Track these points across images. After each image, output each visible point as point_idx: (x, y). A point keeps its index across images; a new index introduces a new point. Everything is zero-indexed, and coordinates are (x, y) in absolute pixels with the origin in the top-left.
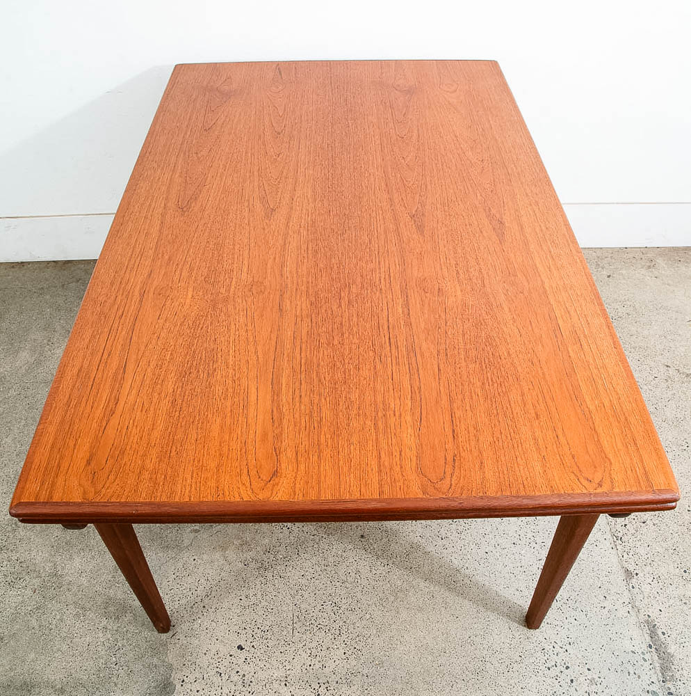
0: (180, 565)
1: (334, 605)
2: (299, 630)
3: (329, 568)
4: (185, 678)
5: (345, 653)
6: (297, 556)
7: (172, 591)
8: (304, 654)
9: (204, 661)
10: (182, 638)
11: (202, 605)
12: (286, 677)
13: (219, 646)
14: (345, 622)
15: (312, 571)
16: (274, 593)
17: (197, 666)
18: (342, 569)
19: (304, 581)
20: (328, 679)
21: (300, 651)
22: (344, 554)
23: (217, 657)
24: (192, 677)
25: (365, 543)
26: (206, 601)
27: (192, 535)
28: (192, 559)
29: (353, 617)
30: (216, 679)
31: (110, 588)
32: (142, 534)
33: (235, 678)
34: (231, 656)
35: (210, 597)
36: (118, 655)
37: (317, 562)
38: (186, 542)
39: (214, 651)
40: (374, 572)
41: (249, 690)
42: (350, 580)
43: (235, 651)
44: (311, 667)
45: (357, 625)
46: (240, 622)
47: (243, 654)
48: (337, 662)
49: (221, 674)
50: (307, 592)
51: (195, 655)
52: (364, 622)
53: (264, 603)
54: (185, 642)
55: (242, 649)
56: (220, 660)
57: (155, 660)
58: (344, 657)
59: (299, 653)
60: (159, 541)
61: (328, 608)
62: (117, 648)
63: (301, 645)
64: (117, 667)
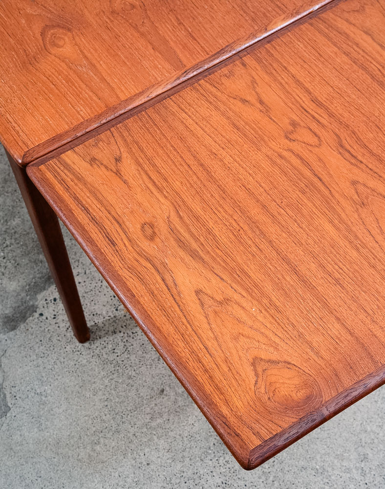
17: (80, 263)
36: (6, 251)
62: (5, 245)
64: (5, 261)
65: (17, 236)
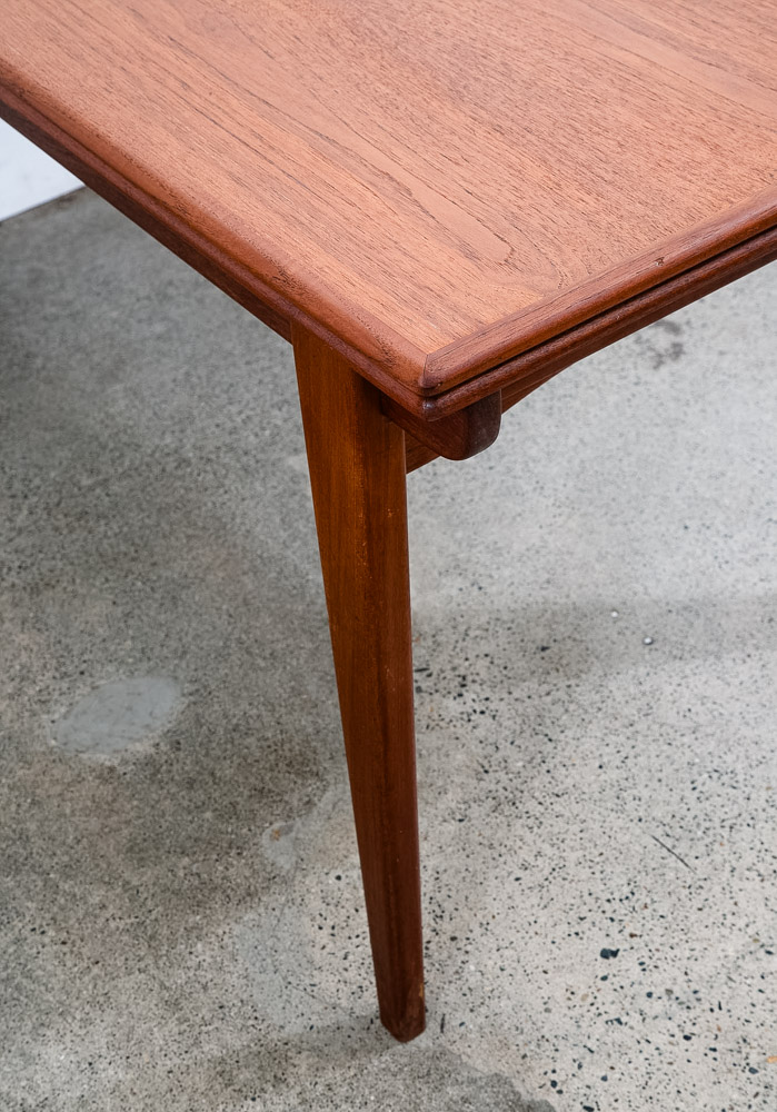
0: (315, 905)
1: (715, 775)
2: (694, 854)
3: (638, 727)
4: (553, 1077)
6: (551, 745)
7: (350, 957)
8: (747, 885)
9: (558, 1022)
10: (466, 1017)
11: (445, 938)
12: (756, 940)
13: (561, 981)
14: (768, 788)
15: (611, 749)
16: (576, 828)
19: (612, 775)
21: (736, 884)
23: (576, 1000)
24: (565, 1066)
25: (667, 649)
27: (283, 842)
28: (332, 880)
30: (619, 1034)
31: (197, 1043)
32: (160, 909)
33: (656, 1007)
34: (604, 978)
35: (446, 915)
37: (605, 731)
39: (560, 994)
40: (737, 682)
41: (707, 1006)
42: (702, 719)
43: (603, 967)
46: (559, 915)
47: (627, 963)
49: (619, 1021)
50: (641, 787)
51: (527, 1027)
53: (572, 857)
54: (481, 1020)
56: (590, 1000)
57: (452, 1092)
59: (735, 889)
60: (219, 896)
61: (712, 786)
63: (727, 874)
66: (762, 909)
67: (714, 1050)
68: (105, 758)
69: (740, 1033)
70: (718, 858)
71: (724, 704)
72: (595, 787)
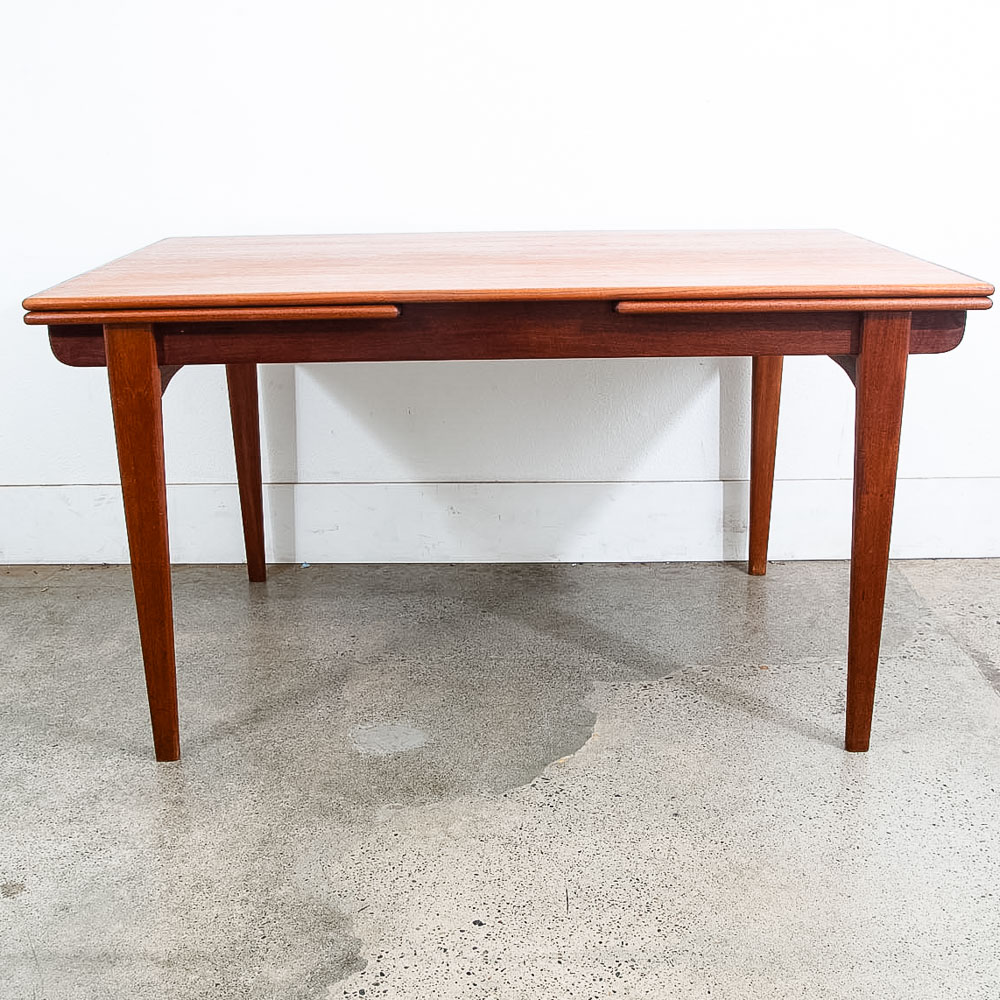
0: (372, 839)
1: (635, 881)
2: (578, 906)
3: (621, 845)
4: (383, 954)
5: (659, 931)
6: (568, 833)
8: (588, 931)
9: (416, 936)
10: (377, 912)
11: (411, 879)
12: (560, 955)
13: (440, 922)
14: (655, 898)
15: (595, 847)
16: (533, 869)
17: (404, 941)
18: (645, 847)
19: (581, 857)
20: (633, 957)
21: (582, 928)
22: (649, 832)
23: (437, 932)
24: (396, 953)
25: (681, 821)
26: (417, 876)
27: (392, 811)
28: (392, 835)
29: (669, 894)
30: (438, 955)
31: (254, 861)
32: (308, 809)
33: (471, 954)
34: (462, 931)
35: (424, 871)
36: (267, 928)
37: (602, 839)
38: (381, 818)
39: (432, 926)
40: (700, 849)
41: (496, 967)
42: (660, 856)
43: (469, 926)
44: (603, 944)
45: (677, 901)
46: (476, 897)
47: (482, 931)
48: (647, 940)
49: (446, 950)
50: (589, 868)
51: (400, 929)
52: (688, 900)
53: (516, 879)
54: (383, 916)
55: (481, 924)
56: (444, 935)
57: (331, 935)
58: (658, 934)
59: (580, 929)
60: (337, 816)
61: (626, 884)
62: (264, 921)
63: (583, 922)
64: (265, 941)
65: (286, 908)
66: (582, 944)
67: (475, 985)
68: (360, 749)
69: (498, 986)
70: (588, 913)
71: (681, 856)
72: (566, 859)
